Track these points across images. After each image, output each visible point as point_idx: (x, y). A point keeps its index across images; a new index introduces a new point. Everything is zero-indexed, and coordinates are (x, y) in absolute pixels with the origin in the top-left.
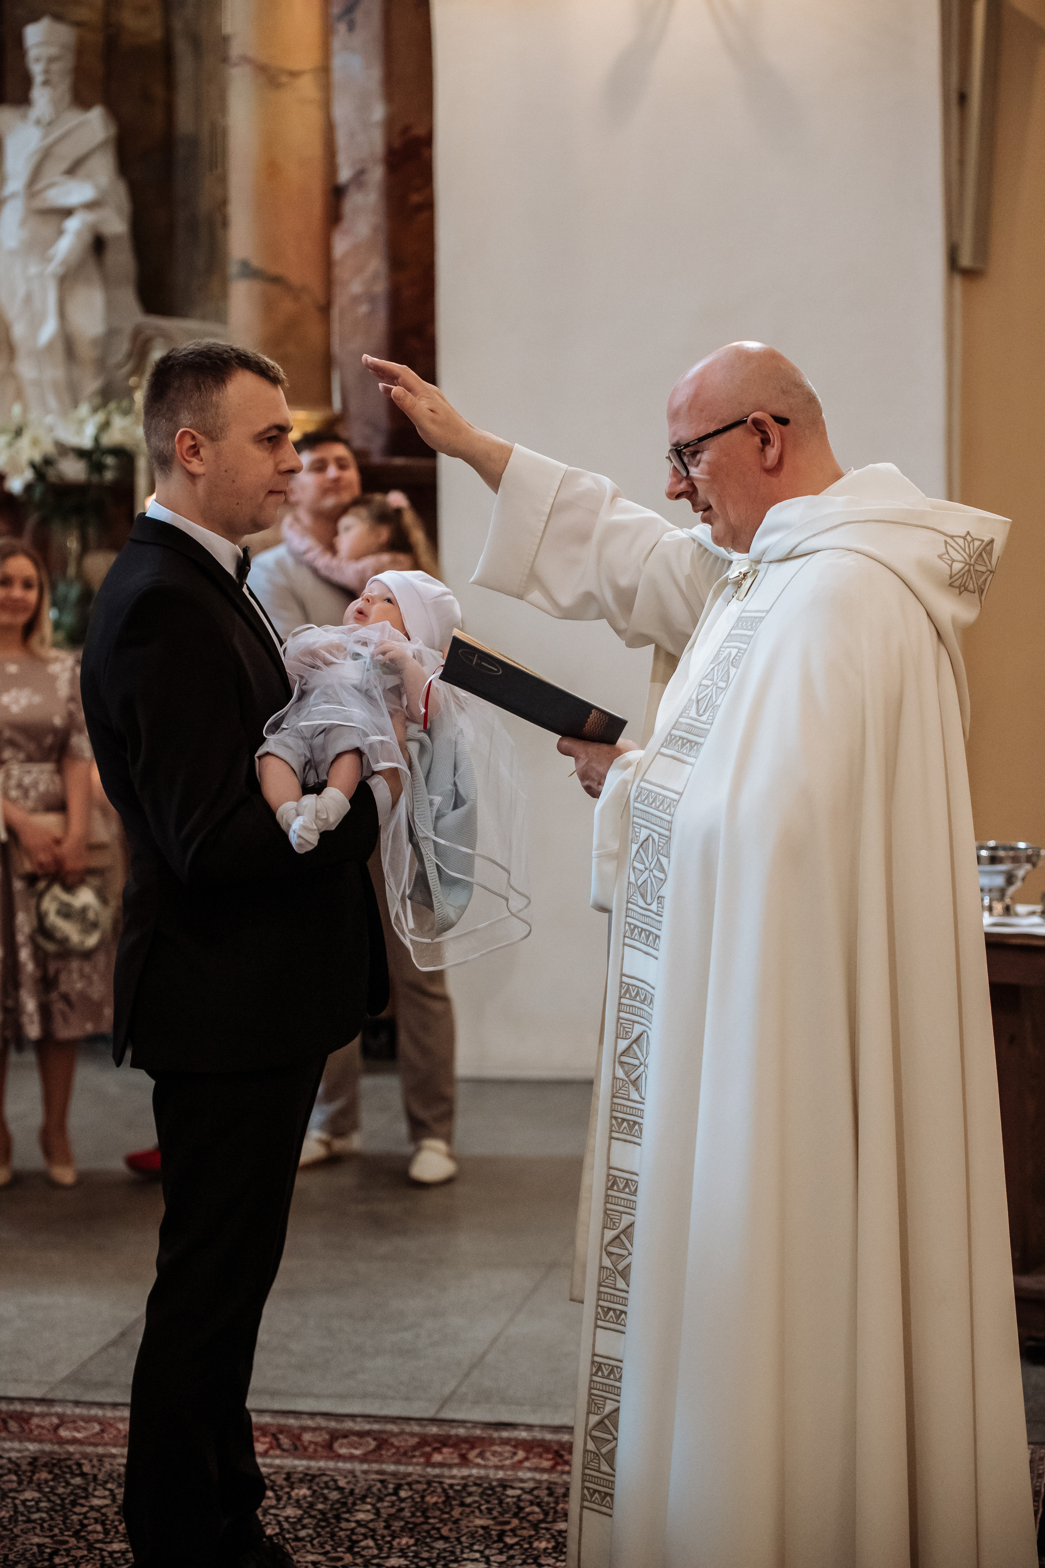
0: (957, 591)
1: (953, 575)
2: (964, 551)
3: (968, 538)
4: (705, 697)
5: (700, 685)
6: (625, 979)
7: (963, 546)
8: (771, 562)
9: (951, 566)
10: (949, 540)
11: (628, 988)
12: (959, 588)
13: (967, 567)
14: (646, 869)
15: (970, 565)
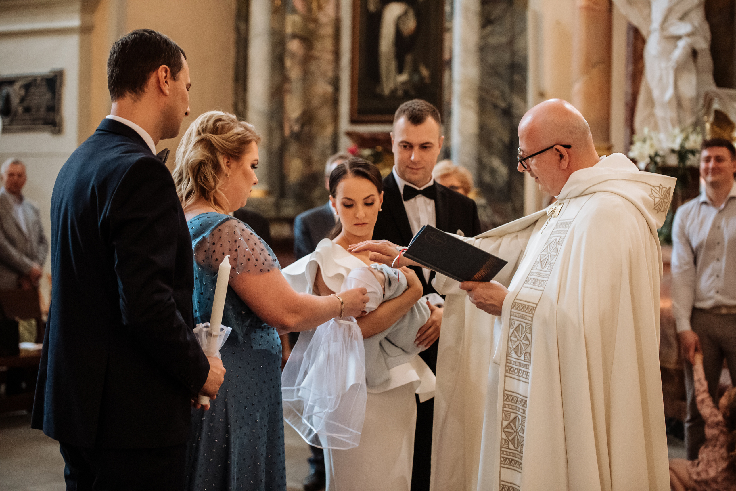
0: (656, 211)
1: (655, 204)
2: (659, 193)
3: (661, 187)
4: (545, 260)
5: (541, 255)
6: (506, 392)
7: (659, 191)
8: (571, 198)
9: (654, 200)
10: (653, 188)
11: (508, 396)
12: (657, 210)
13: (661, 200)
14: (518, 340)
15: (662, 199)
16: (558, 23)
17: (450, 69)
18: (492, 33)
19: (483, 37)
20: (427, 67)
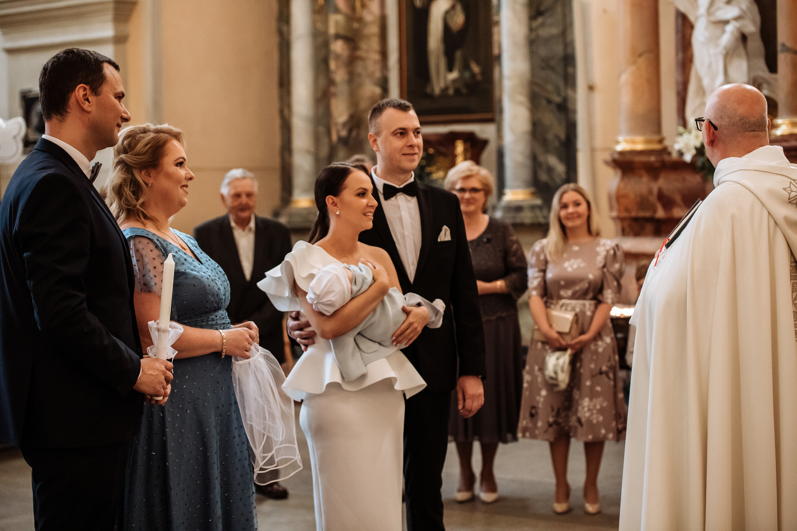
12: (795, 204)
16: (605, 11)
17: (500, 65)
18: (542, 25)
19: (531, 29)
20: (478, 63)
